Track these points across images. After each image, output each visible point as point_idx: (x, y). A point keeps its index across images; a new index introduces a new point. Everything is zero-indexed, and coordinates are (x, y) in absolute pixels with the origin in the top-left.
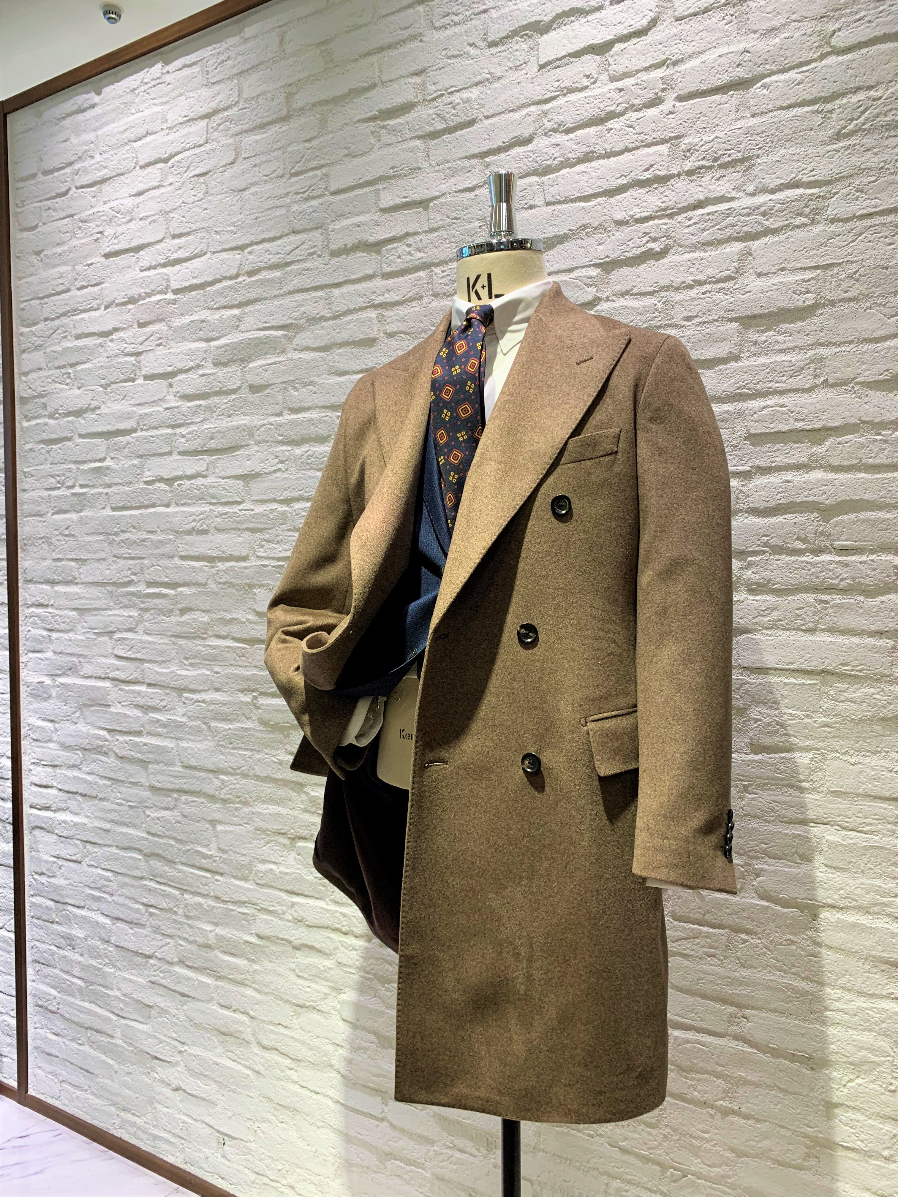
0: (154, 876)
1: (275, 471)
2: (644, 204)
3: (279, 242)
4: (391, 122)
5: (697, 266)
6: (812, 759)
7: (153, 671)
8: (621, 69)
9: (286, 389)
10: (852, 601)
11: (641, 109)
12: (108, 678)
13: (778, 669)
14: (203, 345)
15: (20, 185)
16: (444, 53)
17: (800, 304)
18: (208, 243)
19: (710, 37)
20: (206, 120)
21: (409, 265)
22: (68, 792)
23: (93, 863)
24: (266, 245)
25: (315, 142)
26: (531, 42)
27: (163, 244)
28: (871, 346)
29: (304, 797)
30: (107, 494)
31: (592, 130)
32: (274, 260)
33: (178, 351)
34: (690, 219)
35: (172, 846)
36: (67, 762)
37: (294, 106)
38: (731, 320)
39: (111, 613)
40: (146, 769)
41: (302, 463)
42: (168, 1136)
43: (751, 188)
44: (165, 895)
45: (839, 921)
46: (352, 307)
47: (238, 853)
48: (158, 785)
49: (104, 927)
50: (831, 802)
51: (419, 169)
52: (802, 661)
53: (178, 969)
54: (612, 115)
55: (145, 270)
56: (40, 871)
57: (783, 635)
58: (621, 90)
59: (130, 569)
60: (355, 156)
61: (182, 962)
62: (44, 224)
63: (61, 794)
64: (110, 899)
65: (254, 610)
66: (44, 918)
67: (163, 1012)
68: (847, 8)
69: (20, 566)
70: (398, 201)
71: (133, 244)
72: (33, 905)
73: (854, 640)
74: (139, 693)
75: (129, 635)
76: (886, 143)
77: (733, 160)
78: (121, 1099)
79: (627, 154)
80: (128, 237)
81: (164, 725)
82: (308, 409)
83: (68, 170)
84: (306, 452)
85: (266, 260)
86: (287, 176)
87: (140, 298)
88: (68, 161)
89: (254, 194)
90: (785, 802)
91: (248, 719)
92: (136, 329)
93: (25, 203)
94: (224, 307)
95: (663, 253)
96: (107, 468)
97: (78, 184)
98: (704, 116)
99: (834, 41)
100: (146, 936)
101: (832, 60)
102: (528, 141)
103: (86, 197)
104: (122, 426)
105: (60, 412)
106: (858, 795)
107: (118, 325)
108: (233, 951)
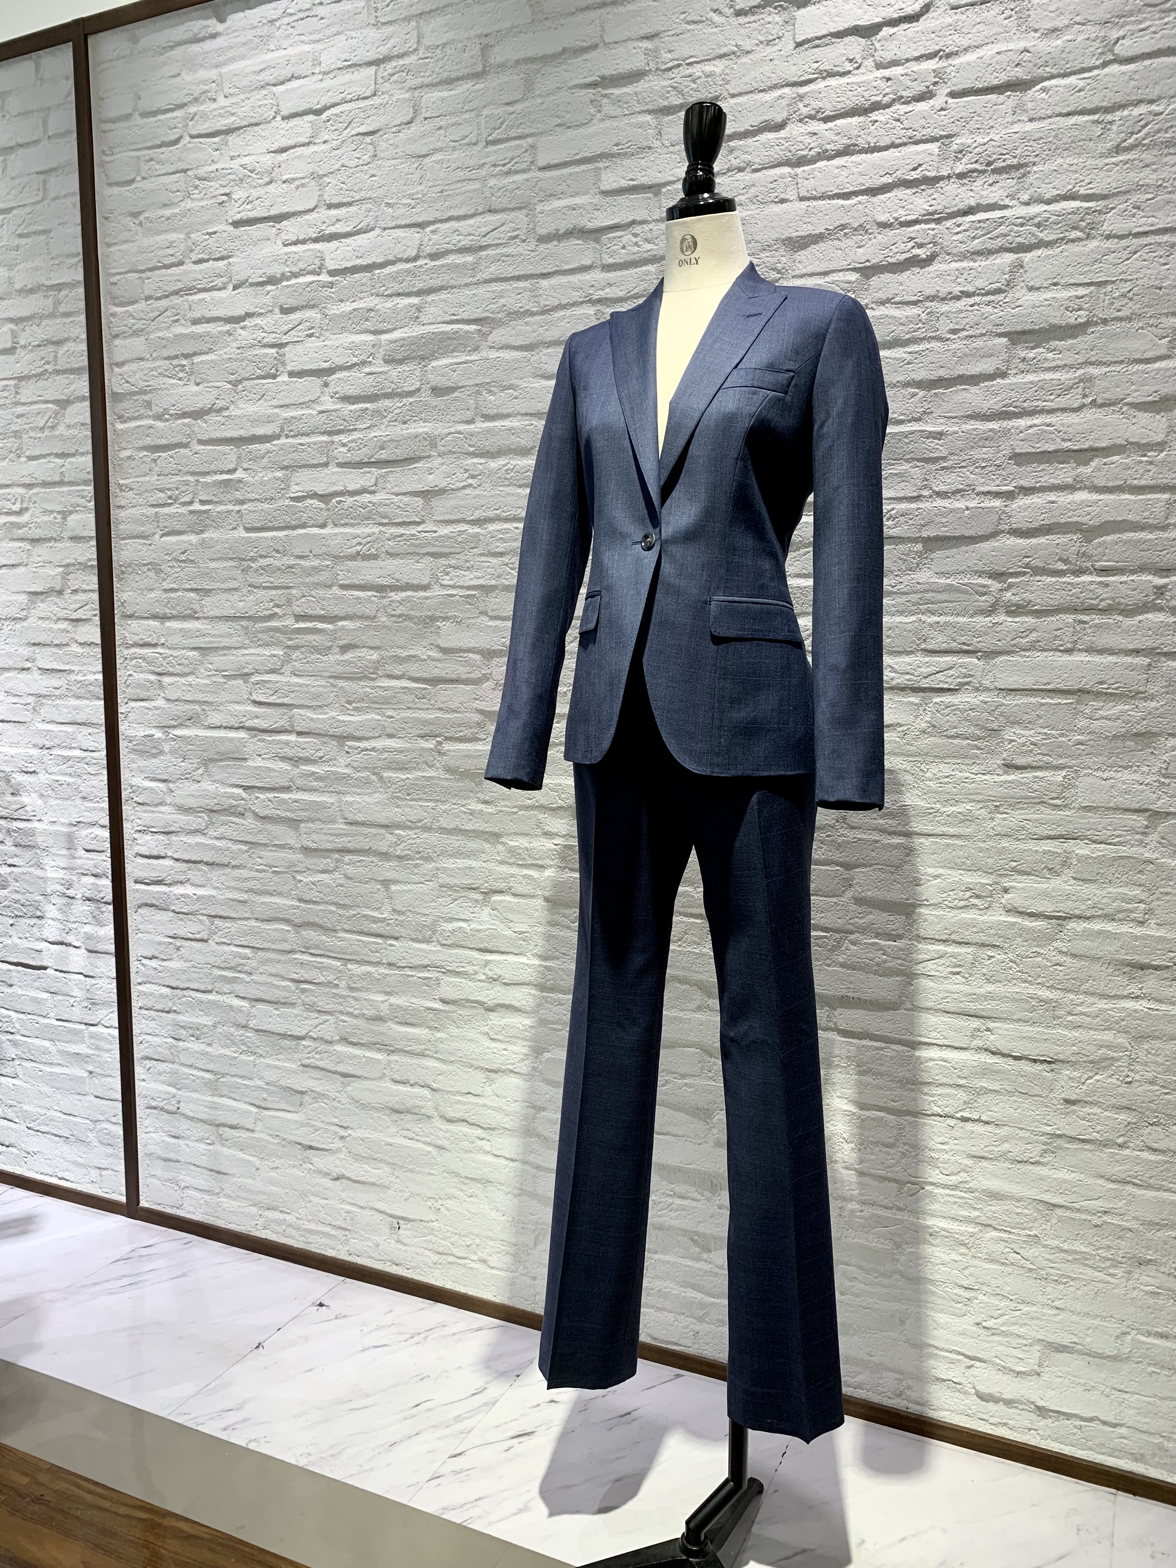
0: (308, 948)
1: (464, 487)
2: (911, 206)
3: (471, 221)
4: (617, 91)
5: (965, 276)
6: (1065, 777)
7: (305, 717)
8: (889, 56)
9: (478, 392)
10: (1111, 621)
11: (908, 103)
12: (243, 728)
13: (1034, 690)
14: (371, 337)
15: (107, 126)
16: (683, 16)
17: (1072, 321)
18: (377, 217)
19: (987, 31)
20: (374, 68)
21: (636, 257)
22: (187, 862)
23: (224, 940)
24: (454, 224)
25: (518, 107)
26: (785, 15)
27: (314, 215)
28: (1141, 367)
29: (500, 847)
30: (239, 512)
31: (854, 120)
32: (466, 242)
33: (336, 343)
34: (959, 226)
35: (331, 912)
36: (187, 827)
37: (492, 60)
38: (1000, 335)
39: (246, 652)
40: (297, 829)
41: (500, 478)
42: (327, 1229)
43: (1025, 197)
44: (322, 968)
45: (1085, 930)
46: (564, 302)
47: (418, 914)
48: (313, 845)
49: (240, 1011)
50: (1082, 817)
51: (650, 148)
52: (1059, 680)
53: (340, 1048)
54: (877, 106)
55: (290, 244)
56: (150, 955)
57: (1040, 656)
58: (888, 79)
59: (272, 600)
60: (569, 127)
61: (344, 1040)
62: (143, 178)
63: (178, 864)
64: (248, 979)
65: (438, 646)
66: (158, 1007)
67: (319, 1096)
68: (1132, 15)
69: (115, 598)
70: (624, 183)
71: (273, 212)
72: (141, 994)
73: (1112, 659)
74: (287, 743)
75: (273, 677)
76: (1165, 160)
77: (1008, 166)
78: (265, 1197)
79: (892, 150)
80: (267, 203)
81: (320, 778)
82: (507, 416)
83: (178, 113)
84: (504, 466)
85: (454, 242)
86: (483, 144)
87: (284, 277)
88: (178, 102)
89: (438, 162)
90: (1037, 820)
91: (430, 767)
92: (277, 315)
93: (115, 151)
94: (399, 295)
95: (929, 260)
96: (240, 481)
97: (195, 132)
98: (979, 115)
99: (1117, 49)
100: (296, 1016)
101: (1114, 68)
102: (781, 126)
103: (205, 149)
104: (260, 431)
105: (171, 412)
106: (1109, 809)
107: (252, 310)
108: (411, 1020)
